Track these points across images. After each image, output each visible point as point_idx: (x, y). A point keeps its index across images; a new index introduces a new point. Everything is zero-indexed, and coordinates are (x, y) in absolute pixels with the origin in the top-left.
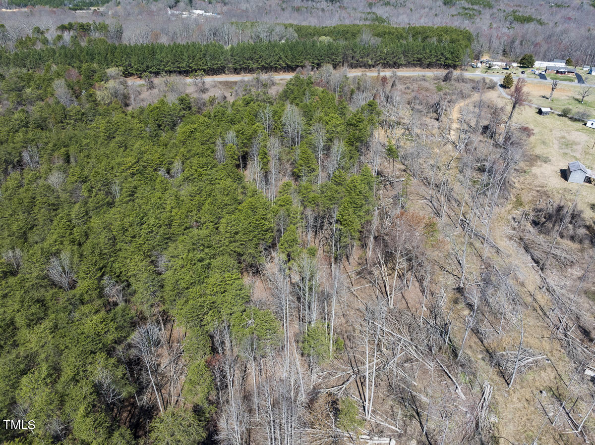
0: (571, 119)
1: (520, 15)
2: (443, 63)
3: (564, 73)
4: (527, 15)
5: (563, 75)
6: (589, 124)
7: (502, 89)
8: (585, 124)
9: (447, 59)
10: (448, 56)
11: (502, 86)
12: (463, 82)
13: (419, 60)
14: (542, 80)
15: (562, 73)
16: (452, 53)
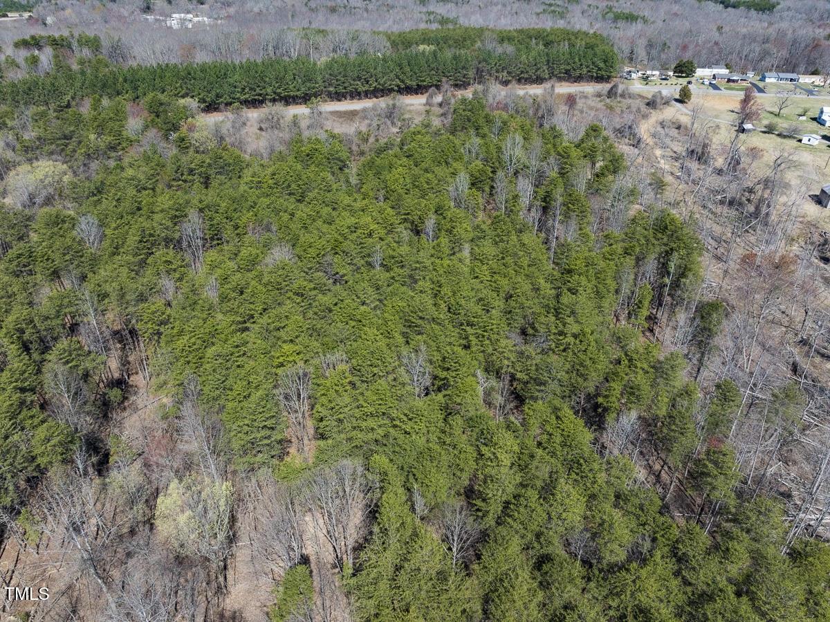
0: (778, 135)
1: (619, 11)
2: (595, 75)
3: (737, 81)
4: (627, 11)
5: (736, 84)
6: (805, 140)
7: (678, 105)
8: (800, 141)
9: (600, 69)
10: (602, 65)
11: (676, 100)
12: (630, 97)
13: (567, 72)
14: (717, 91)
15: (734, 81)
16: (605, 62)
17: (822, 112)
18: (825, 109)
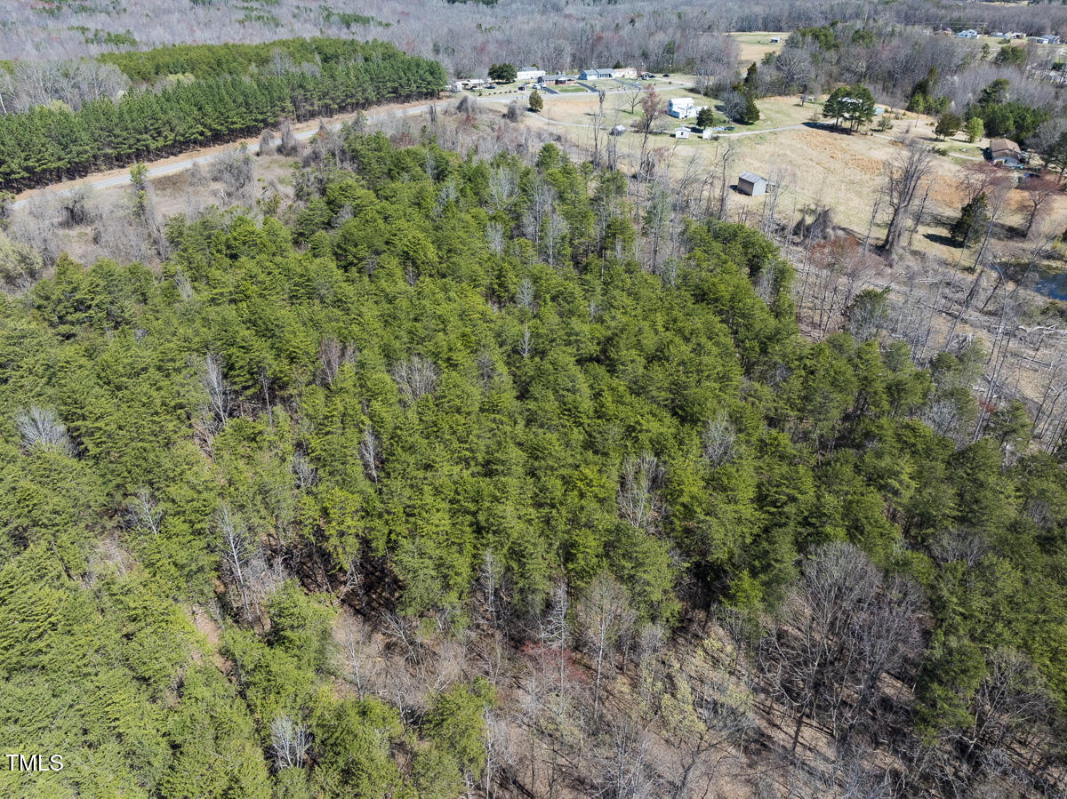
3: (565, 82)
6: (678, 135)
7: (535, 115)
8: (674, 136)
11: (529, 110)
14: (555, 95)
15: (562, 82)
16: (432, 74)
17: (671, 105)
18: (674, 101)
